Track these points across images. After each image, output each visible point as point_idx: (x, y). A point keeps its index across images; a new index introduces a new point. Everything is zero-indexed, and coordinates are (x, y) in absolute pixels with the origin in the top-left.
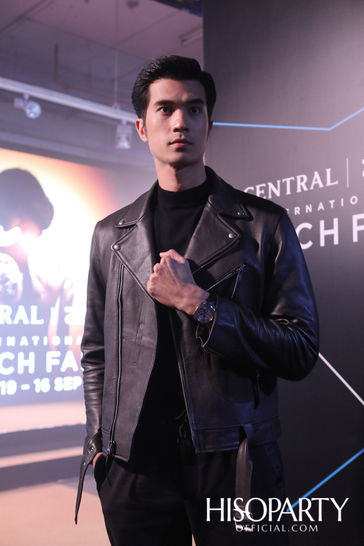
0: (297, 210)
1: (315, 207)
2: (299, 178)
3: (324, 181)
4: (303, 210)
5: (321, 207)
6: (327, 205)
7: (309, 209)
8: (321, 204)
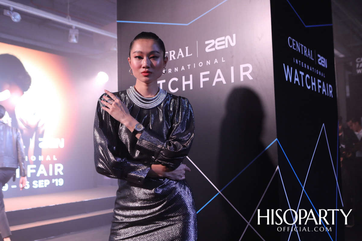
0: (170, 70)
1: (180, 69)
2: (171, 52)
3: (185, 54)
4: (173, 70)
5: (183, 68)
6: (186, 67)
7: (176, 70)
8: (183, 67)
